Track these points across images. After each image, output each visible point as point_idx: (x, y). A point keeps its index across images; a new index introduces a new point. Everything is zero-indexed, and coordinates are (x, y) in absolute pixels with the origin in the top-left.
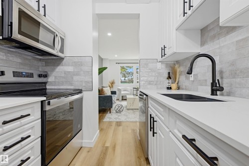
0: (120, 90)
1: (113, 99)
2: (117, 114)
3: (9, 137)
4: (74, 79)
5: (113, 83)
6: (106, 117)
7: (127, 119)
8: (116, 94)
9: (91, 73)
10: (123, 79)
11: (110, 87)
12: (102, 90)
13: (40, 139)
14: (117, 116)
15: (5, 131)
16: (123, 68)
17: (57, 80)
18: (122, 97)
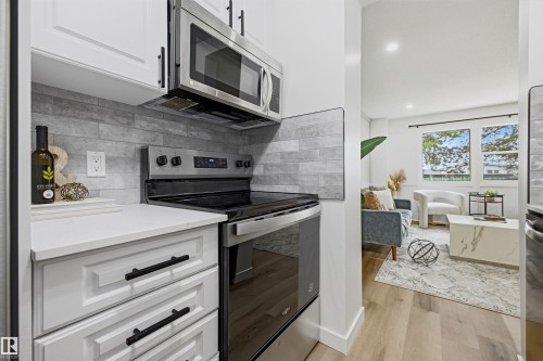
0: (421, 198)
1: (403, 222)
2: (415, 266)
3: (147, 307)
4: (300, 168)
5: (398, 180)
6: (382, 270)
7: (458, 294)
8: (409, 208)
9: (340, 152)
10: (427, 168)
11: (393, 190)
12: (371, 196)
13: (216, 314)
14: (416, 275)
15: (137, 292)
16: (428, 138)
17: (268, 173)
18: (430, 217)
